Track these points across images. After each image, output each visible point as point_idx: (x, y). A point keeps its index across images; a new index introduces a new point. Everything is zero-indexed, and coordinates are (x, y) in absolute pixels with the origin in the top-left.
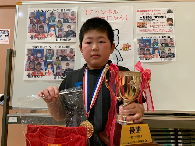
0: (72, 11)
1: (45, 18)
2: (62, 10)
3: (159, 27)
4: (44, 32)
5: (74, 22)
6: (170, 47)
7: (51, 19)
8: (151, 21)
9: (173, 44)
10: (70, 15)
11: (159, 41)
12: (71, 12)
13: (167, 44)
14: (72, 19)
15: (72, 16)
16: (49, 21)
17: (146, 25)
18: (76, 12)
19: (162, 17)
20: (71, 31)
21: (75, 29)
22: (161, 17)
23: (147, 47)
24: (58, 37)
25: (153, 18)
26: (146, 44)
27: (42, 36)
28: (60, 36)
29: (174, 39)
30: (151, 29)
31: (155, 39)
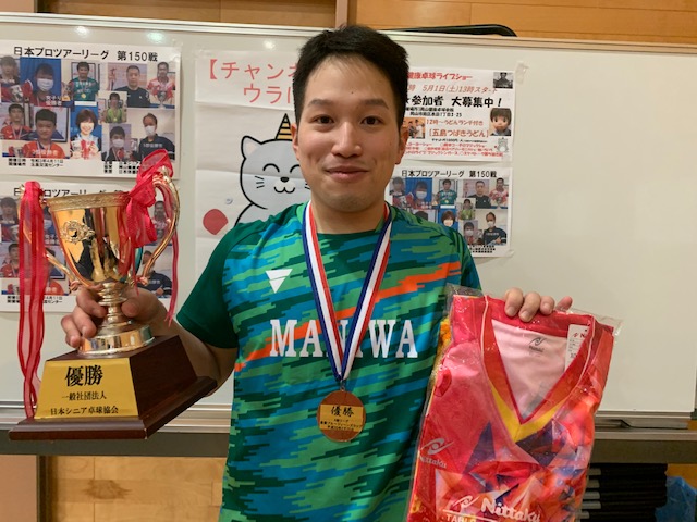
0: (160, 59)
1: (58, 82)
2: (122, 55)
3: (464, 139)
4: (57, 136)
5: (167, 107)
6: (495, 207)
7: (79, 88)
8: (438, 115)
9: (504, 199)
10: (151, 75)
11: (461, 186)
12: (157, 63)
13: (486, 198)
14: (158, 94)
15: (158, 79)
16: (74, 94)
17: (419, 128)
18: (174, 66)
19: (478, 102)
20: (156, 138)
21: (173, 134)
22: (473, 101)
23: (419, 206)
24: (109, 158)
25: (447, 103)
26: (415, 195)
27: (49, 152)
28: (117, 154)
29: (509, 182)
30: (437, 144)
31: (447, 181)
